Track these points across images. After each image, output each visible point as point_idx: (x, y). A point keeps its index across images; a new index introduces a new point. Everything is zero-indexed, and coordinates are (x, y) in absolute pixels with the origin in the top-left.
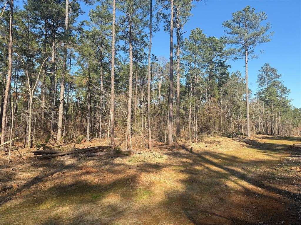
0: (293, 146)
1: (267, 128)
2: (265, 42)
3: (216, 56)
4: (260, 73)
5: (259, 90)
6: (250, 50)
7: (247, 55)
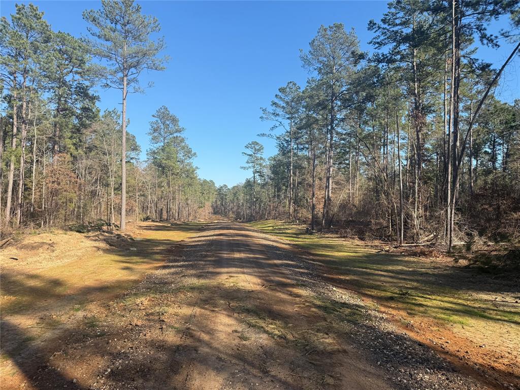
0: (180, 245)
1: (162, 210)
2: (156, 69)
3: (71, 71)
4: (155, 119)
5: (152, 148)
6: (132, 77)
7: (125, 83)
